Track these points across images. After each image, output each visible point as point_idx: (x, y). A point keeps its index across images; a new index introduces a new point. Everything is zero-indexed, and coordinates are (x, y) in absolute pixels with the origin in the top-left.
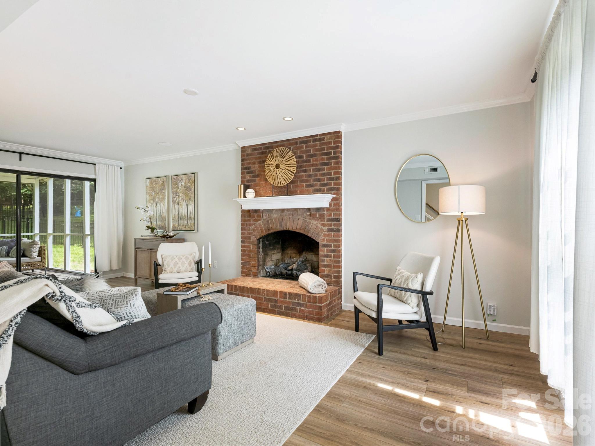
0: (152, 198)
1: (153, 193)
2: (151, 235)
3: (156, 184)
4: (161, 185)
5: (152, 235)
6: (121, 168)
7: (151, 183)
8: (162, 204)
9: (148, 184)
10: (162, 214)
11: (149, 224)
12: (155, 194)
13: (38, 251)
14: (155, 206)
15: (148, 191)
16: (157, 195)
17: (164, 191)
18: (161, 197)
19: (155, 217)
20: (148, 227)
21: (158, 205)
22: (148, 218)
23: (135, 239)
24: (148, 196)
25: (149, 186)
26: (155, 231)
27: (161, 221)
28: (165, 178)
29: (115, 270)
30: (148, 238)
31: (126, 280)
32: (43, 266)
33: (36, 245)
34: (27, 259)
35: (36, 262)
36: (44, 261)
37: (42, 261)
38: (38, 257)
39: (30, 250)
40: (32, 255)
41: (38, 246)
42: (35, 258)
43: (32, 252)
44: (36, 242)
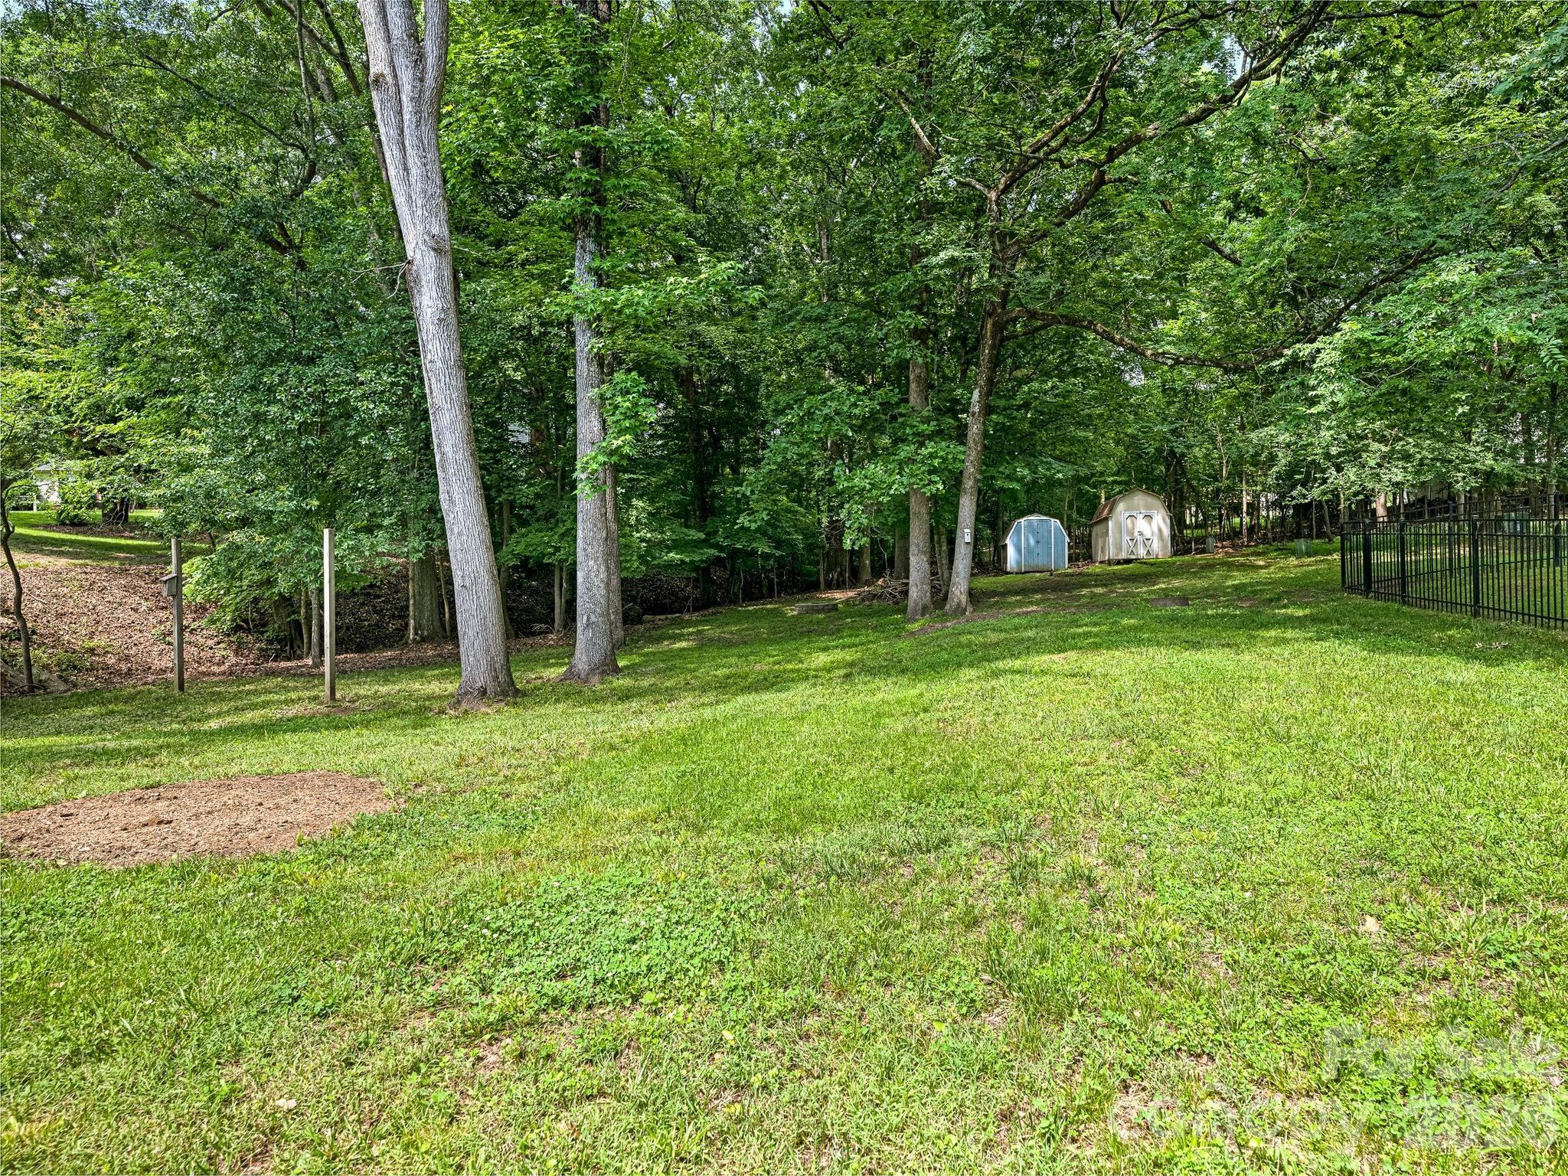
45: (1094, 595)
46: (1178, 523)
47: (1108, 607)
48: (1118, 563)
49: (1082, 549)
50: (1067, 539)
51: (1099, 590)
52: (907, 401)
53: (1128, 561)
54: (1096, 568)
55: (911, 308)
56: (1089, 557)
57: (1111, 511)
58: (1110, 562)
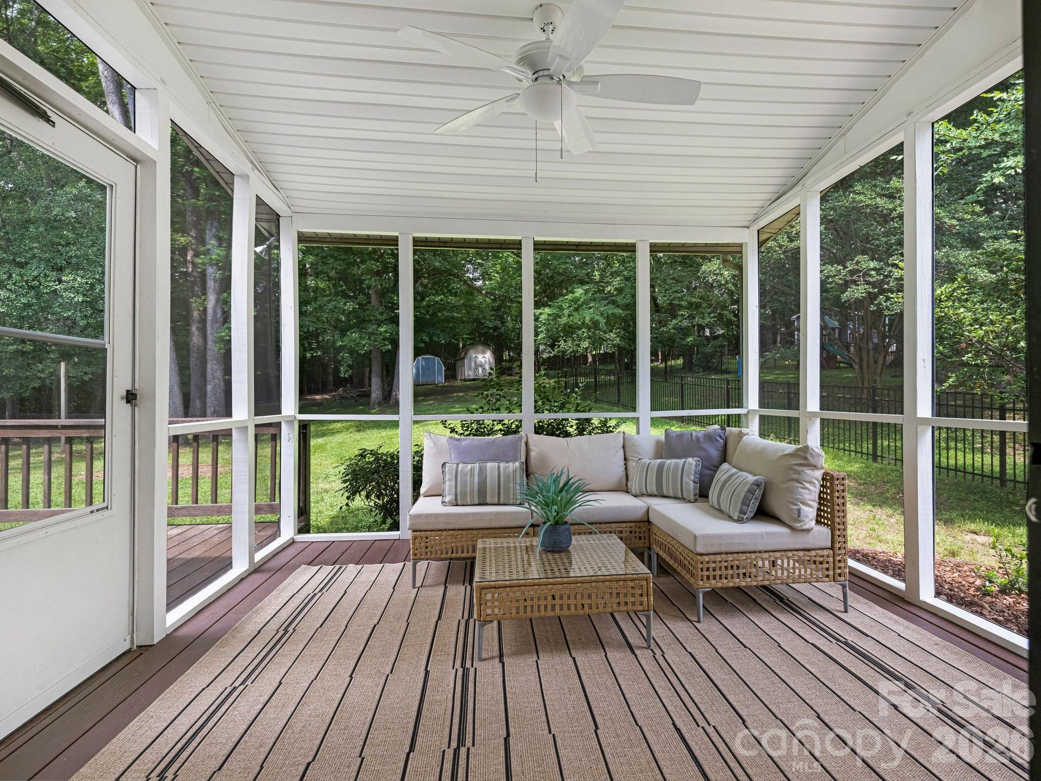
13: (816, 498)
32: (839, 571)
33: (815, 467)
34: (781, 534)
35: (813, 553)
36: (840, 548)
37: (832, 548)
38: (818, 522)
39: (790, 491)
40: (799, 515)
41: (819, 474)
42: (808, 531)
43: (797, 499)
44: (811, 454)
45: (458, 396)
46: (498, 359)
47: (466, 401)
48: (470, 380)
49: (451, 372)
50: (444, 368)
51: (461, 394)
52: (370, 302)
53: (474, 380)
54: (458, 383)
55: (373, 260)
56: (454, 377)
57: (466, 354)
58: (465, 380)
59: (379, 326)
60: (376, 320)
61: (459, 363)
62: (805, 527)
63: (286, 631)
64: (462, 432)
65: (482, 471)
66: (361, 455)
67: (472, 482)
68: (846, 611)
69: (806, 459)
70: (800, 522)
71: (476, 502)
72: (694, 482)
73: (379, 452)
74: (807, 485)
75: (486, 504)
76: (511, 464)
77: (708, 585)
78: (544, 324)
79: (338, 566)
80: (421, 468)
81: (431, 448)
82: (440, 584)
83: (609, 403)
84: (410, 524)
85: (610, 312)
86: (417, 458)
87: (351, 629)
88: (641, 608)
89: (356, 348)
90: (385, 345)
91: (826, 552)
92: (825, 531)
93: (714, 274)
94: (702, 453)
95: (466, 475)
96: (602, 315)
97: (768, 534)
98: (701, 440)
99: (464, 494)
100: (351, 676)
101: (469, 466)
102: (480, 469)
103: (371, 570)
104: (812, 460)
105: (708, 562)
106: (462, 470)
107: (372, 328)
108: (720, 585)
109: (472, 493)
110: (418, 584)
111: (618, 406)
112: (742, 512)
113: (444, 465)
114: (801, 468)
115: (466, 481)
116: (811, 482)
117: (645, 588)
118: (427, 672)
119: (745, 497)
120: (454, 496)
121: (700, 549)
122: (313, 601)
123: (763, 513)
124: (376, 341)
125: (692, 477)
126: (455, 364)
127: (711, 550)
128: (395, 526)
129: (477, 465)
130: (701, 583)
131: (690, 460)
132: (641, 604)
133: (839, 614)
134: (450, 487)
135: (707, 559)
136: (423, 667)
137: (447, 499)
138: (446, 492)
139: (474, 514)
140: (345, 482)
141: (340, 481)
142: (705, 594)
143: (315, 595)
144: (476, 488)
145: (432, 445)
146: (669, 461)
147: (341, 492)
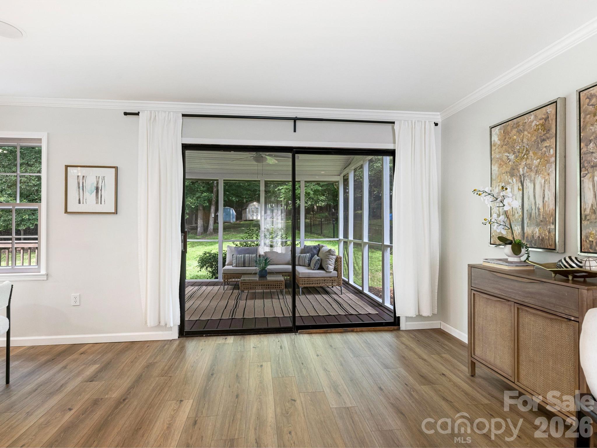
0: (508, 169)
1: (512, 157)
2: (510, 259)
3: (519, 132)
4: (537, 130)
5: (515, 259)
6: (436, 124)
7: (506, 133)
8: (539, 180)
9: (495, 138)
10: (541, 206)
11: (504, 233)
12: (516, 157)
13: (334, 263)
14: (516, 188)
15: (496, 155)
16: (522, 158)
17: (546, 144)
18: (536, 162)
19: (517, 216)
20: (504, 241)
21: (528, 184)
22: (502, 218)
23: (471, 267)
24: (495, 168)
25: (499, 143)
26: (523, 250)
27: (538, 225)
28: (550, 109)
29: (425, 317)
30: (505, 267)
31: (446, 342)
32: (339, 283)
33: (333, 255)
34: (323, 273)
35: (332, 278)
36: (340, 277)
37: (337, 277)
38: (334, 270)
39: (326, 261)
40: (328, 268)
41: (334, 257)
42: (331, 272)
43: (328, 264)
44: (332, 251)
49: (239, 216)
50: (235, 214)
53: (252, 221)
54: (243, 222)
56: (240, 219)
57: (247, 206)
59: (202, 193)
60: (201, 190)
61: (243, 212)
62: (330, 271)
63: (191, 296)
64: (240, 246)
65: (244, 257)
66: (205, 254)
67: (241, 260)
68: (342, 294)
69: (330, 253)
70: (328, 269)
71: (243, 266)
72: (308, 261)
73: (211, 253)
74: (331, 260)
75: (246, 267)
76: (253, 255)
77: (302, 286)
78: (284, 194)
79: (200, 287)
80: (226, 258)
81: (229, 250)
82: (231, 290)
83: (317, 234)
84: (223, 272)
85: (315, 189)
86: (224, 255)
87: (207, 296)
88: (281, 289)
89: (191, 205)
90: (205, 203)
91: (336, 278)
92: (336, 272)
93: (357, 176)
94: (312, 252)
95: (239, 258)
96: (312, 190)
97: (319, 273)
98: (312, 248)
99: (239, 264)
100: (210, 302)
101: (240, 255)
102: (244, 256)
103: (210, 288)
104: (332, 253)
105: (303, 280)
106: (238, 257)
107: (198, 195)
108: (309, 286)
109: (241, 263)
110: (225, 289)
111: (321, 236)
112: (314, 267)
113: (233, 255)
114: (329, 255)
115: (239, 260)
116: (332, 259)
117: (282, 284)
118: (228, 302)
119: (315, 263)
120: (236, 264)
121: (300, 276)
122: (195, 293)
123: (321, 268)
124: (200, 201)
125: (308, 259)
126: (241, 211)
127: (303, 277)
128: (217, 278)
129: (243, 255)
130: (301, 285)
131: (308, 254)
132: (281, 287)
133: (339, 295)
134: (235, 261)
135: (302, 279)
136: (227, 300)
137: (234, 265)
138: (234, 263)
139: (241, 269)
140: (199, 263)
141: (197, 263)
142: (302, 288)
143: (195, 292)
144: (242, 262)
145: (229, 249)
146: (302, 255)
147: (198, 266)
